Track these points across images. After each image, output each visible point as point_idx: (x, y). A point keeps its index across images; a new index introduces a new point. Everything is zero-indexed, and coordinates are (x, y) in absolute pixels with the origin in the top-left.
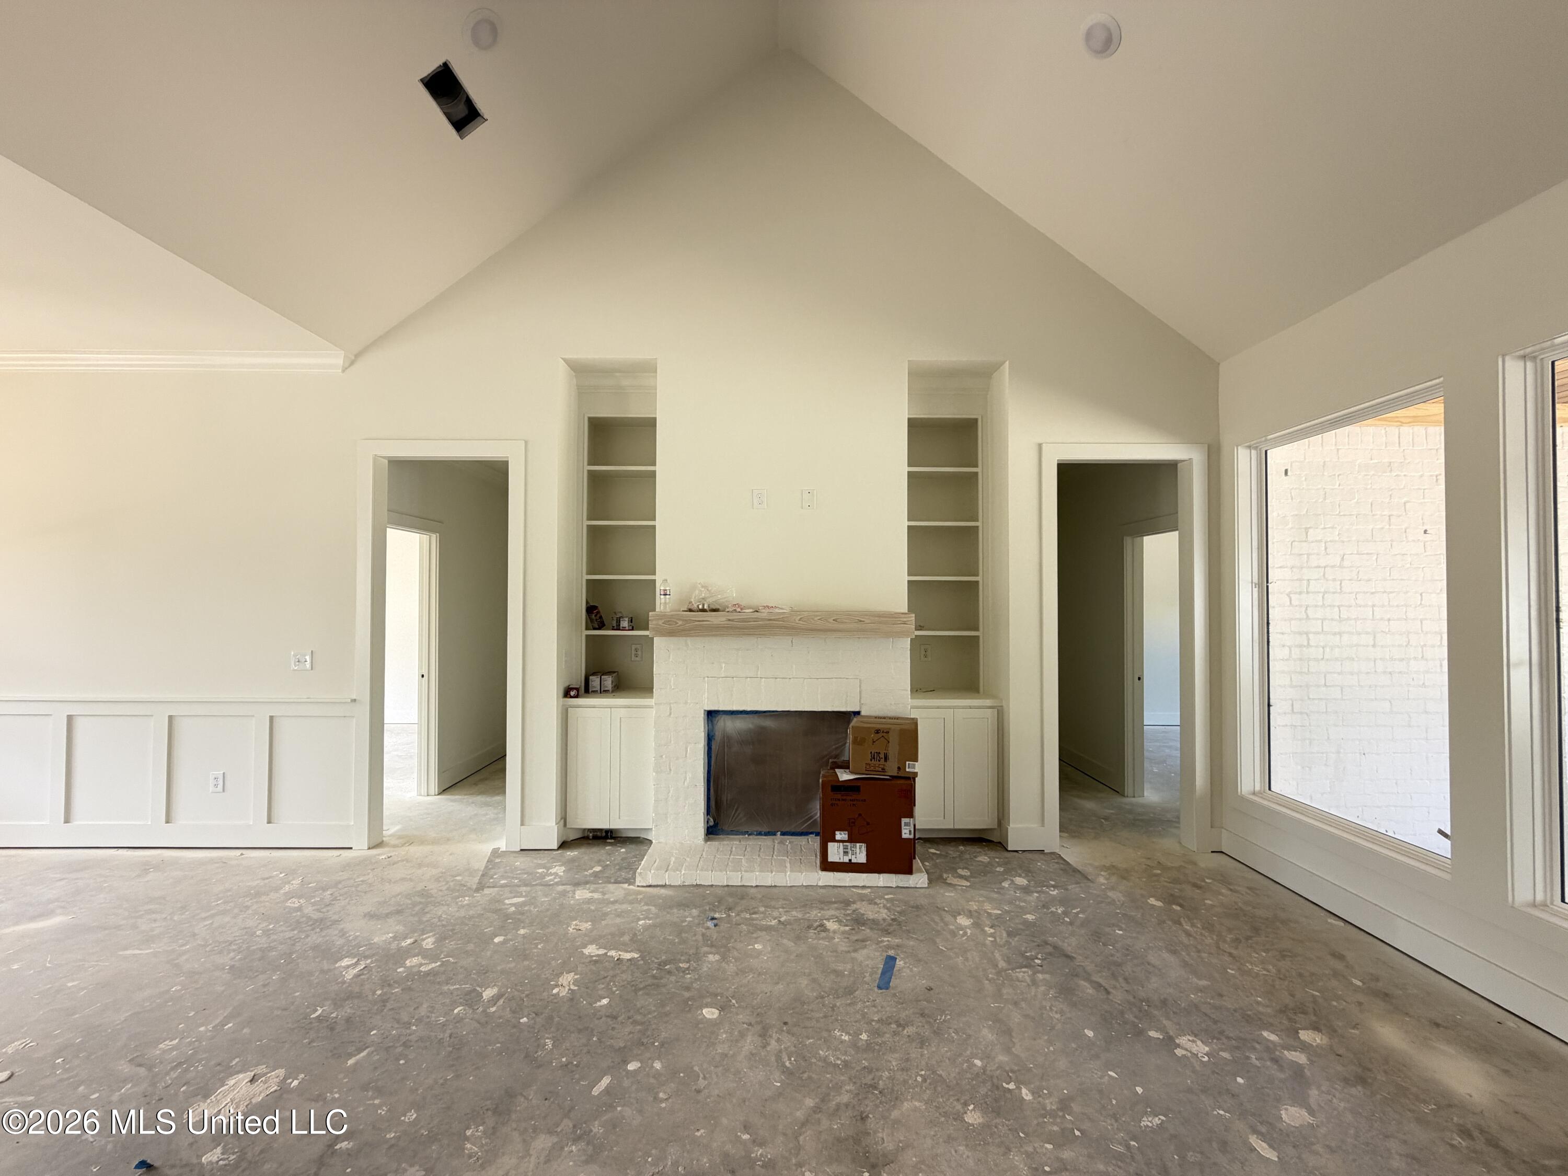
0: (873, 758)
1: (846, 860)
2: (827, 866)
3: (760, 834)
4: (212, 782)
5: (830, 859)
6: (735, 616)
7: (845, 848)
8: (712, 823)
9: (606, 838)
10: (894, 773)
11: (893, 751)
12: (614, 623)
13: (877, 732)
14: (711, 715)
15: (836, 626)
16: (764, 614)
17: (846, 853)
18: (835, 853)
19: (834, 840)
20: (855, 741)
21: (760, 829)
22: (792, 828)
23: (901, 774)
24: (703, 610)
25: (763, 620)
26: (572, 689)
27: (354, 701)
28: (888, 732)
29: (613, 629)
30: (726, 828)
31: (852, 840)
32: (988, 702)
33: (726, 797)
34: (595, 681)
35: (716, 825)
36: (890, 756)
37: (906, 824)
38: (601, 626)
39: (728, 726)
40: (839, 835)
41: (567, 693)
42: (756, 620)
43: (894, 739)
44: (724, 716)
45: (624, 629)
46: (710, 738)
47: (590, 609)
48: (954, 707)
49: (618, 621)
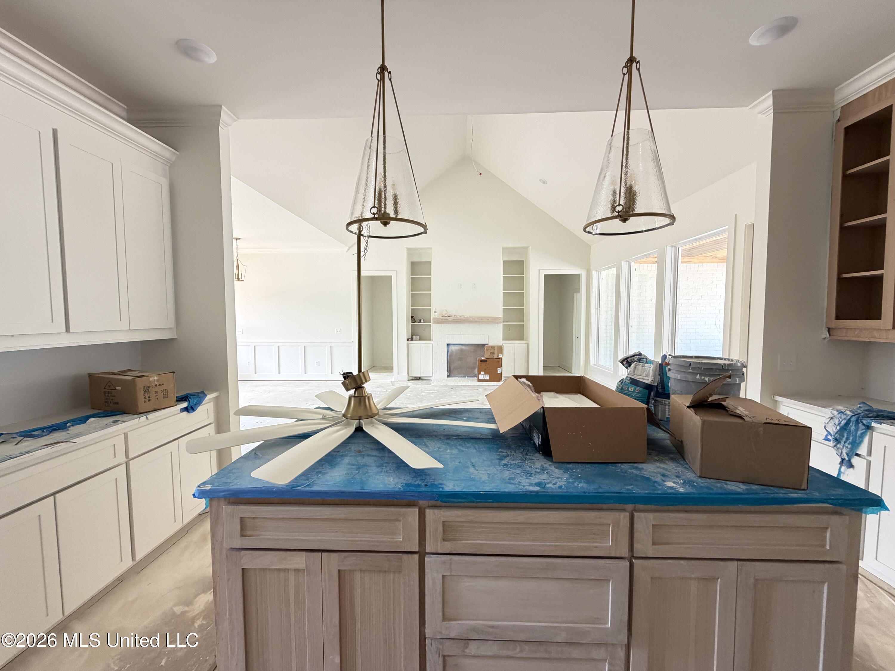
0: (491, 354)
1: (484, 379)
2: (479, 380)
3: (461, 377)
4: (316, 363)
5: (480, 379)
6: (455, 318)
7: (484, 376)
8: (448, 374)
9: (419, 379)
10: (496, 357)
11: (496, 352)
12: (419, 321)
13: (492, 347)
14: (448, 345)
15: (482, 321)
16: (463, 318)
17: (484, 377)
18: (481, 377)
19: (481, 374)
20: (486, 350)
21: (461, 376)
22: (470, 376)
23: (498, 358)
24: (446, 317)
25: (462, 319)
26: (409, 339)
27: (353, 342)
28: (494, 347)
29: (418, 322)
30: (452, 375)
31: (485, 374)
32: (525, 342)
33: (452, 368)
34: (414, 337)
35: (449, 375)
36: (495, 353)
37: (499, 370)
38: (415, 322)
39: (453, 348)
40: (483, 373)
41: (408, 340)
42: (461, 319)
43: (496, 349)
44: (452, 346)
45: (422, 323)
46: (448, 352)
47: (412, 317)
48: (515, 343)
49: (420, 320)
